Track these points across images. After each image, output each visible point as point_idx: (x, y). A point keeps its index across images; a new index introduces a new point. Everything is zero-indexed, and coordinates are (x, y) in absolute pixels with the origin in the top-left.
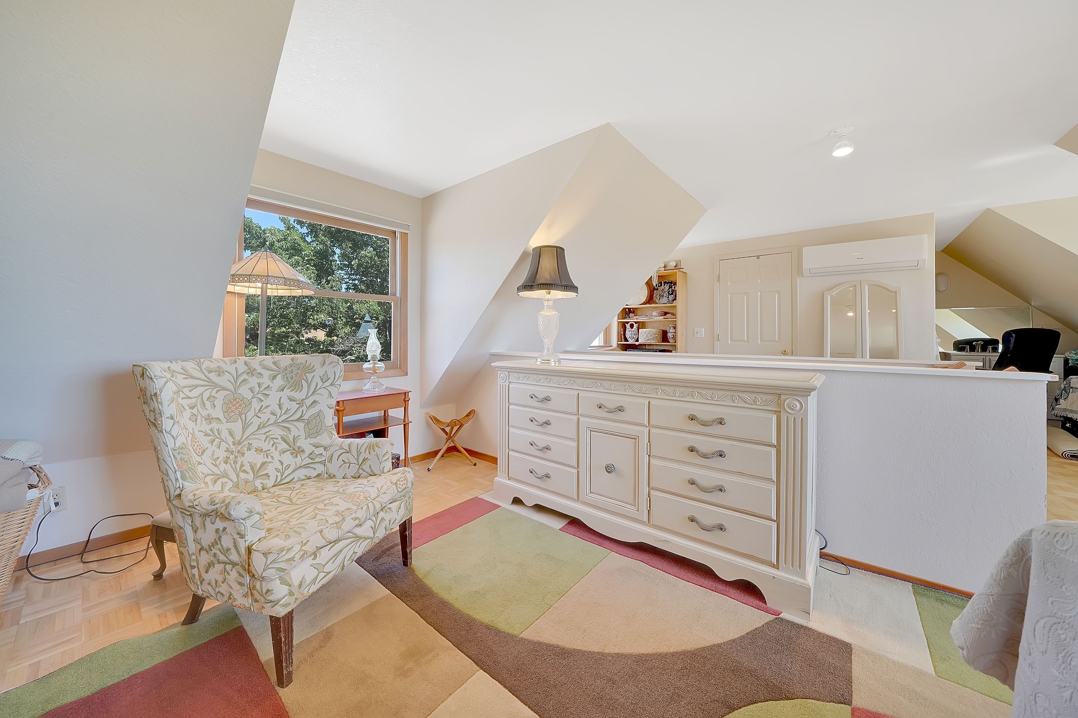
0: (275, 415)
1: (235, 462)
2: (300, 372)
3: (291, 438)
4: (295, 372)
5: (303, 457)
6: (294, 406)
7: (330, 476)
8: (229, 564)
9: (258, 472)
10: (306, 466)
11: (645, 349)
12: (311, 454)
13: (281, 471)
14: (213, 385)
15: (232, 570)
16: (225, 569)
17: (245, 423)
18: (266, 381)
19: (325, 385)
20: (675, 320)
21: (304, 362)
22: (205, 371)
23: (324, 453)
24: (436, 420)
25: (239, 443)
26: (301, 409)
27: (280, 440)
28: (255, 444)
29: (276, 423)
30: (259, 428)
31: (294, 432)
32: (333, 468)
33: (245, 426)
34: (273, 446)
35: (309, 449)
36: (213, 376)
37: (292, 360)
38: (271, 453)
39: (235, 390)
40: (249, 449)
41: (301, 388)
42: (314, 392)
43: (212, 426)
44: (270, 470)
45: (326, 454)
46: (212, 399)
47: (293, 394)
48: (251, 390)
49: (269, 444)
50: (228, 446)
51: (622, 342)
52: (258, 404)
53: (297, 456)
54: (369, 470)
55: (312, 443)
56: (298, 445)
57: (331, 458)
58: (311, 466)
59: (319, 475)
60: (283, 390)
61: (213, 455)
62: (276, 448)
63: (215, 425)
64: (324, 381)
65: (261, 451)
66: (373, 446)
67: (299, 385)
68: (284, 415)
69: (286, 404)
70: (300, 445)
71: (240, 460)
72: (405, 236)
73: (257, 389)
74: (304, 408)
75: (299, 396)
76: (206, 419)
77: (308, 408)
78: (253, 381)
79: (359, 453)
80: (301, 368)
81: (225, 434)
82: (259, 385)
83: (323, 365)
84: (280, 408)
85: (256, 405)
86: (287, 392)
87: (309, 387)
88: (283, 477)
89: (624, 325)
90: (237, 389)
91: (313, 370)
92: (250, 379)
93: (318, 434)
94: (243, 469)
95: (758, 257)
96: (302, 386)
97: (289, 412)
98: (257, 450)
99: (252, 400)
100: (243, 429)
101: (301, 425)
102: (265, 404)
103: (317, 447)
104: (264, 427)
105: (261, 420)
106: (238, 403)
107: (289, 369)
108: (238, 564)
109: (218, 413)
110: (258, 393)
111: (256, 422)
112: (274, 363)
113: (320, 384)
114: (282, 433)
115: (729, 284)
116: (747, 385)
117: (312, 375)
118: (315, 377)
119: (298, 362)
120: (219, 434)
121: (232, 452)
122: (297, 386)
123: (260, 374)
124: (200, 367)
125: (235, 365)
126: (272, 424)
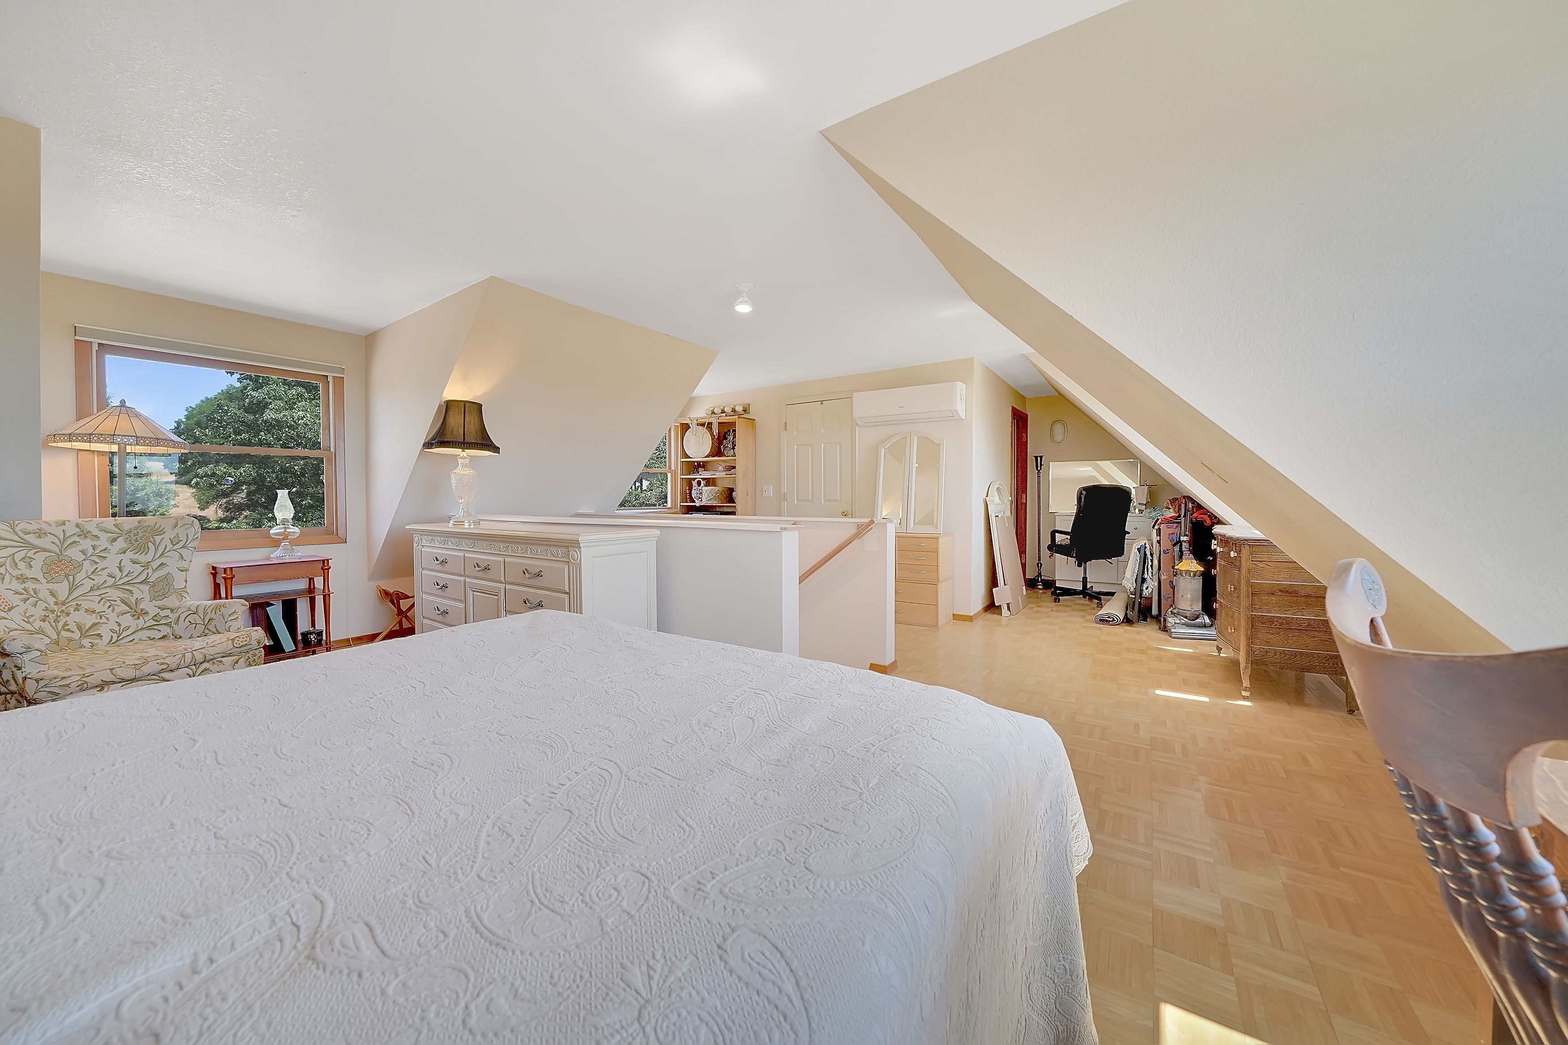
0: (114, 577)
1: (56, 621)
2: (147, 534)
3: (133, 600)
4: (141, 535)
5: (146, 618)
6: (138, 568)
7: (176, 637)
8: (8, 693)
9: (86, 632)
10: (149, 628)
11: (716, 512)
12: (156, 616)
13: (118, 632)
14: (31, 546)
15: (11, 699)
16: (6, 699)
17: (73, 584)
18: (103, 543)
19: (175, 547)
20: (735, 476)
21: (153, 524)
22: (20, 533)
23: (171, 615)
24: (386, 593)
25: (63, 604)
26: (146, 572)
27: (119, 603)
28: (86, 605)
29: (114, 586)
30: (92, 589)
31: (137, 594)
32: (179, 629)
33: (72, 587)
34: (109, 607)
35: (153, 610)
36: (31, 538)
37: (139, 522)
38: (106, 614)
39: (61, 552)
40: (76, 610)
41: (146, 551)
42: (162, 554)
43: (26, 585)
44: (104, 631)
45: (173, 616)
46: (27, 560)
47: (137, 557)
48: (83, 552)
49: (104, 605)
50: (47, 606)
51: (687, 502)
52: (92, 566)
53: (138, 618)
54: (214, 630)
55: (157, 605)
56: (141, 607)
57: (178, 620)
58: (156, 627)
59: (164, 637)
60: (124, 552)
61: (25, 613)
62: (113, 610)
63: (30, 585)
64: (174, 543)
65: (94, 612)
66: (220, 606)
67: (144, 548)
68: (125, 578)
69: (128, 567)
70: (143, 608)
71: (63, 620)
72: (339, 381)
73: (91, 551)
74: (150, 571)
75: (143, 558)
76: (17, 579)
77: (154, 571)
78: (87, 544)
79: (205, 614)
80: (148, 531)
81: (44, 594)
82: (94, 547)
83: (175, 528)
84: (120, 571)
85: (88, 567)
86: (130, 555)
87: (156, 549)
88: (120, 638)
89: (690, 482)
90: (63, 551)
91: (162, 533)
92: (82, 542)
93: (165, 596)
94: (67, 627)
95: (822, 402)
96: (148, 548)
97: (132, 574)
98: (87, 611)
99: (84, 562)
100: (70, 590)
101: (145, 588)
102: (100, 566)
103: (162, 609)
104: (98, 589)
105: (95, 582)
106: (64, 564)
107: (135, 532)
108: (16, 693)
109: (36, 572)
110: (91, 555)
111: (89, 584)
112: (116, 526)
113: (170, 546)
114: (122, 595)
115: (795, 434)
116: (542, 539)
117: (161, 537)
118: (164, 540)
119: (146, 524)
120: (35, 593)
121: (53, 612)
122: (142, 548)
123: (96, 536)
124: (13, 529)
125: (63, 527)
126: (109, 586)
